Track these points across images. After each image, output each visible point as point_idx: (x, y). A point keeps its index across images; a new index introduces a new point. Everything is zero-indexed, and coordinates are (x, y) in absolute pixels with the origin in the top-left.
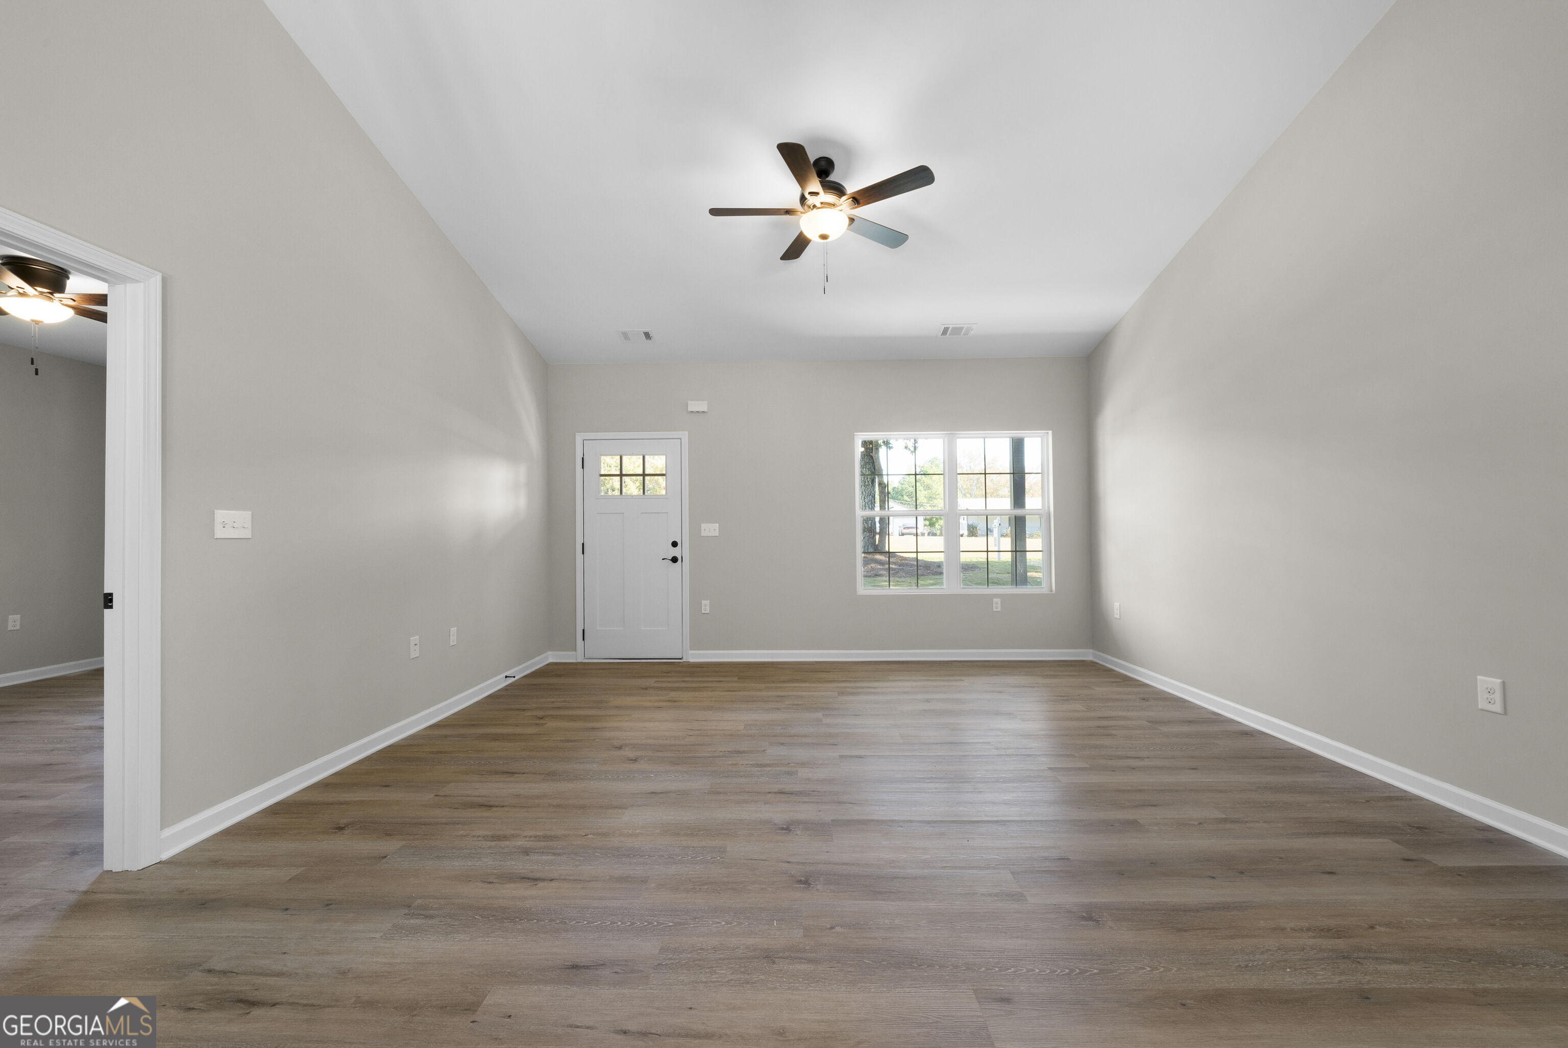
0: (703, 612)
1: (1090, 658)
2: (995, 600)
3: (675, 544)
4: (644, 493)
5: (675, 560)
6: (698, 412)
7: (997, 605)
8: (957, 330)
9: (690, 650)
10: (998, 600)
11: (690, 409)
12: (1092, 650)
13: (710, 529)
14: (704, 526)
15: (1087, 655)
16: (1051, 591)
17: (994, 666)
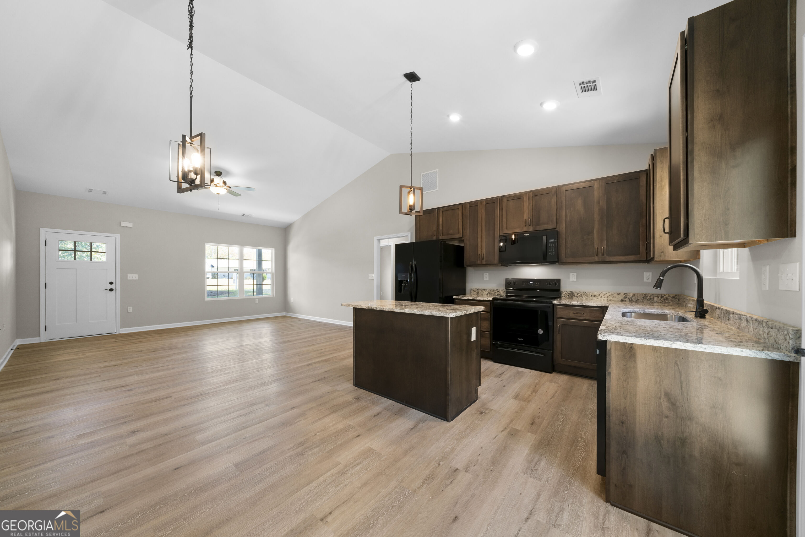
0: (128, 311)
1: (284, 315)
2: (256, 300)
3: (111, 283)
4: (91, 260)
5: (111, 290)
6: (127, 227)
7: (257, 301)
8: (247, 216)
9: (121, 328)
10: (257, 300)
11: (122, 225)
12: (284, 313)
13: (133, 277)
14: (129, 275)
15: (284, 314)
16: (273, 296)
17: (256, 320)
